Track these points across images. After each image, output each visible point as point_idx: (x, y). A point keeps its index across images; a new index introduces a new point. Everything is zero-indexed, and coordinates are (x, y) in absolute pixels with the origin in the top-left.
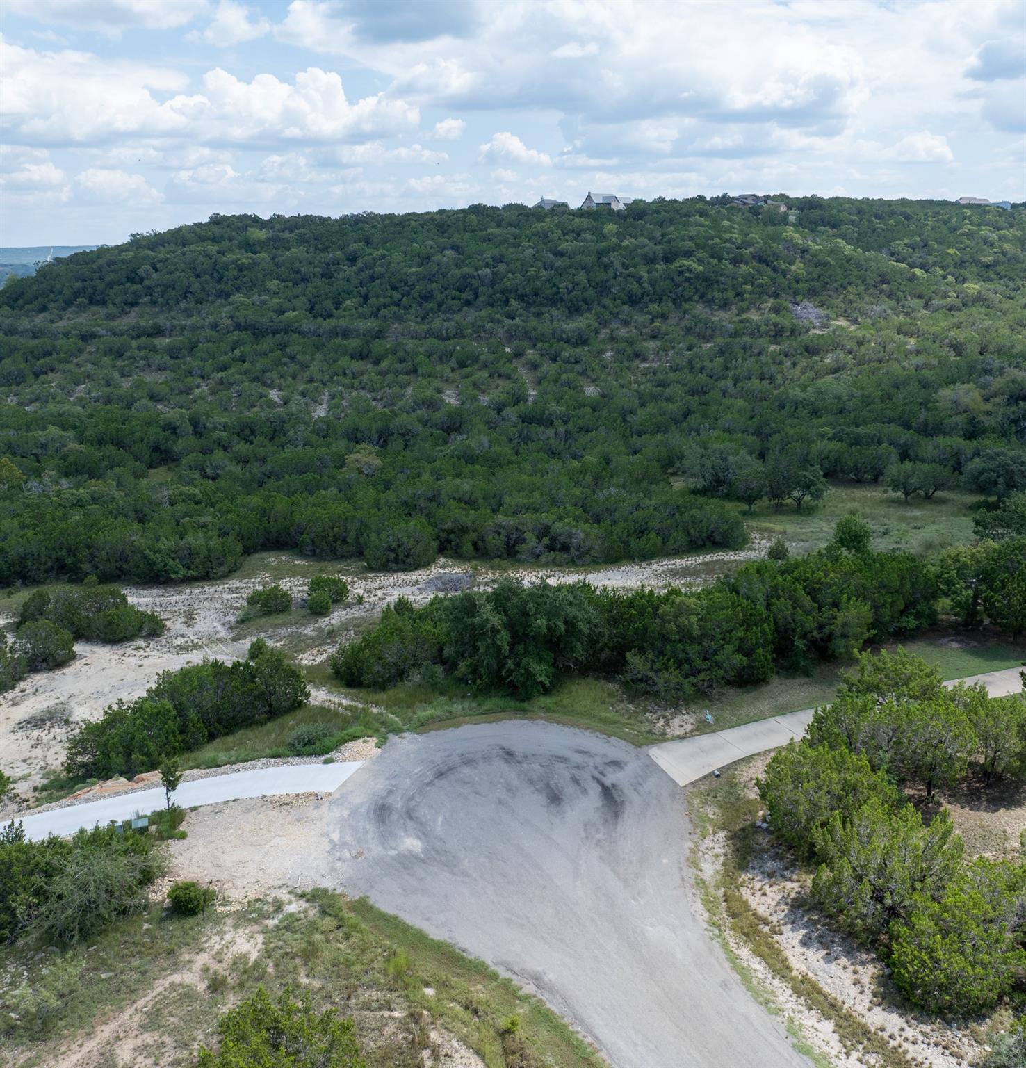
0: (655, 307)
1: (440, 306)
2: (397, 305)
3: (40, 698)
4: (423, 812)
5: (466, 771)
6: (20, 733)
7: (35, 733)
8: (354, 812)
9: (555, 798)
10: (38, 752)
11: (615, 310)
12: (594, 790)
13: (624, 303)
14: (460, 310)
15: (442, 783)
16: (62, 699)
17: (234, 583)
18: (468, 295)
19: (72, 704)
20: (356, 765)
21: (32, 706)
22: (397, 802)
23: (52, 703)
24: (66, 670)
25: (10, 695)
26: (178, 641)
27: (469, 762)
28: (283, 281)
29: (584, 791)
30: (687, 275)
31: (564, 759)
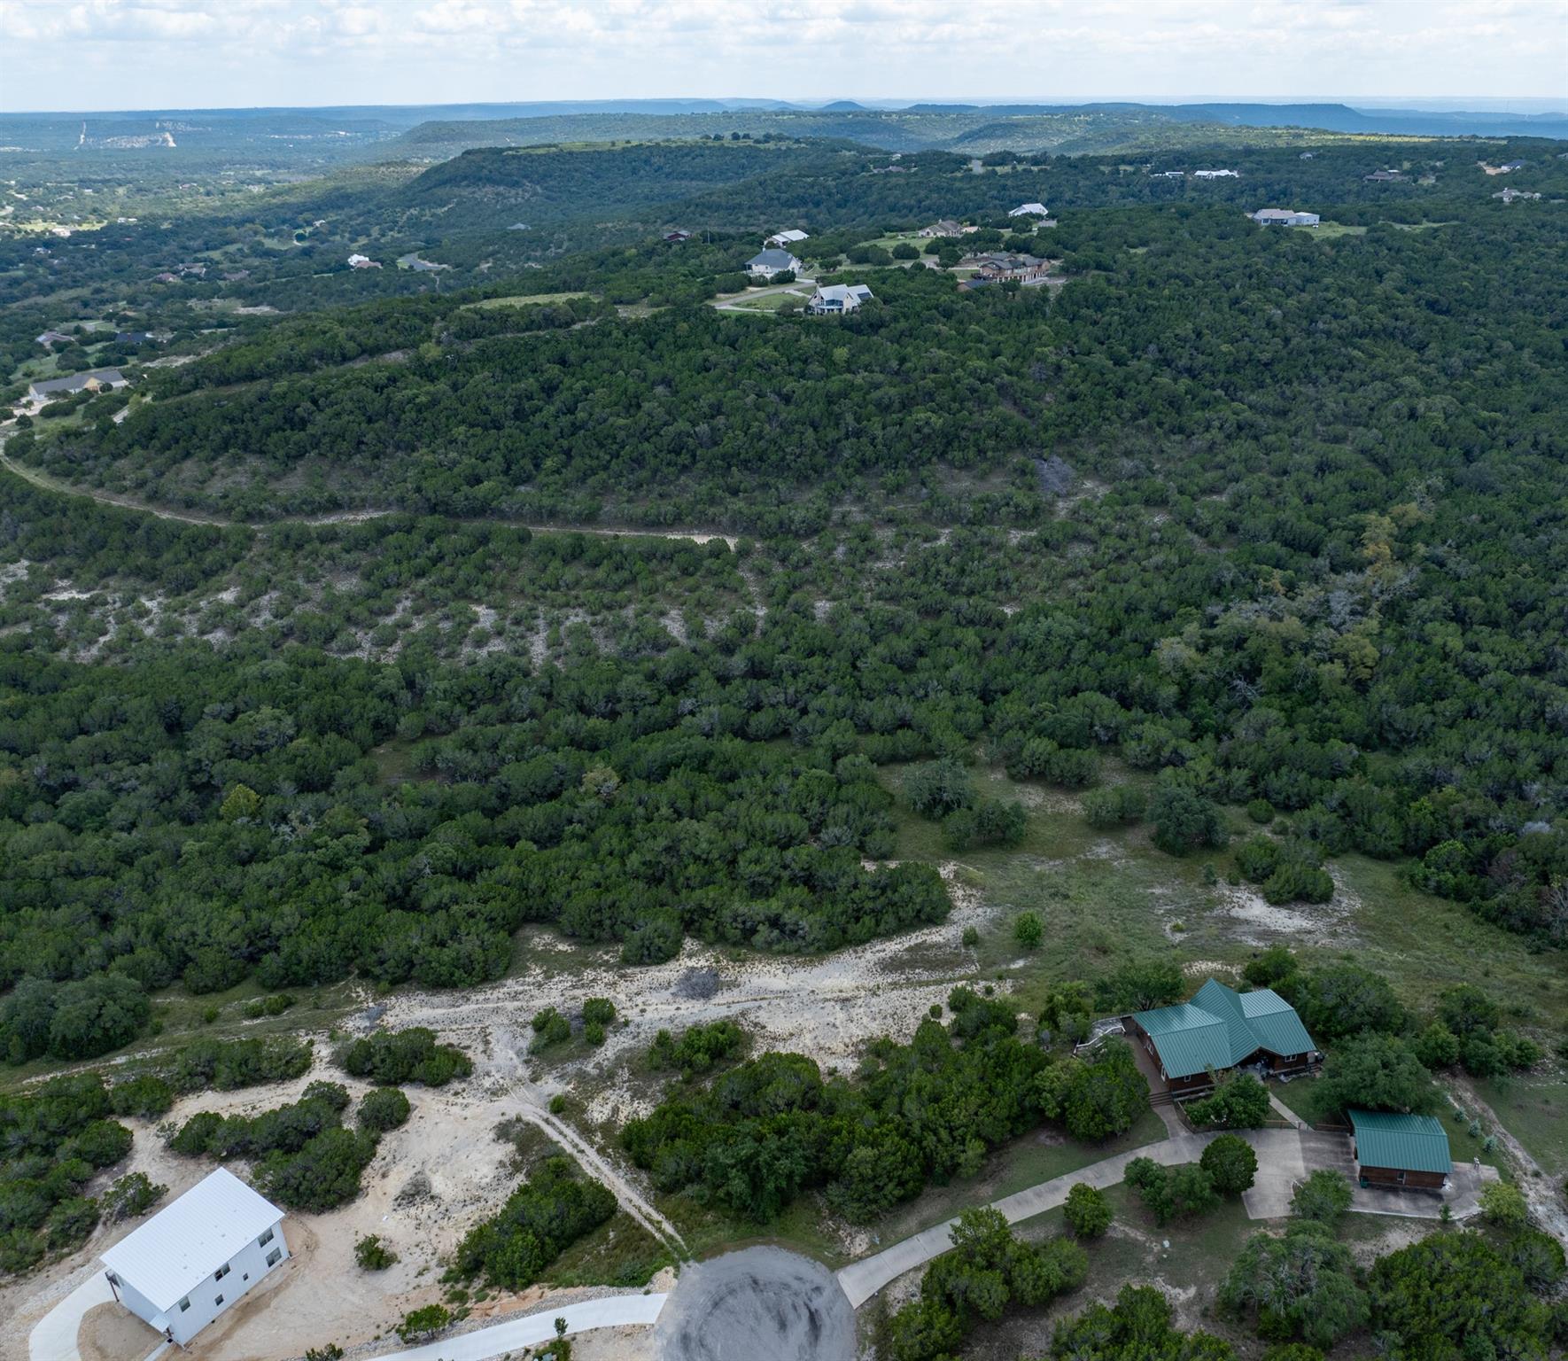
0: (890, 477)
1: (655, 472)
2: (606, 468)
3: (401, 1166)
4: (709, 1340)
5: (730, 1301)
6: (401, 1213)
7: (413, 1211)
8: (669, 1342)
9: (783, 1325)
10: (422, 1235)
11: (847, 483)
12: (805, 1314)
13: (858, 472)
14: (678, 478)
15: (717, 1312)
16: (418, 1167)
17: (511, 985)
18: (684, 458)
19: (428, 1172)
20: (664, 1297)
21: (398, 1180)
22: (694, 1333)
23: (411, 1173)
24: (407, 1127)
25: (376, 1163)
26: (487, 1083)
27: (732, 1292)
28: (472, 426)
29: (799, 1317)
30: (926, 430)
31: (786, 1286)
